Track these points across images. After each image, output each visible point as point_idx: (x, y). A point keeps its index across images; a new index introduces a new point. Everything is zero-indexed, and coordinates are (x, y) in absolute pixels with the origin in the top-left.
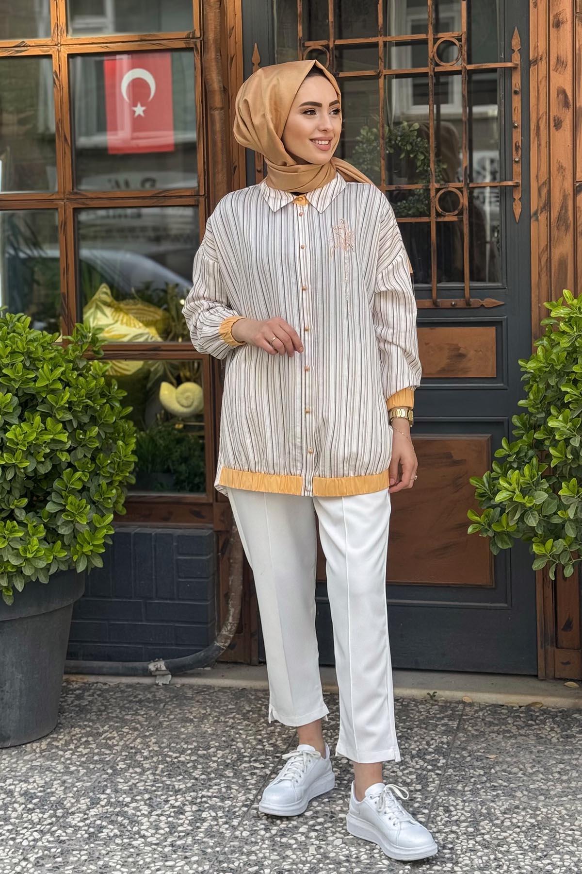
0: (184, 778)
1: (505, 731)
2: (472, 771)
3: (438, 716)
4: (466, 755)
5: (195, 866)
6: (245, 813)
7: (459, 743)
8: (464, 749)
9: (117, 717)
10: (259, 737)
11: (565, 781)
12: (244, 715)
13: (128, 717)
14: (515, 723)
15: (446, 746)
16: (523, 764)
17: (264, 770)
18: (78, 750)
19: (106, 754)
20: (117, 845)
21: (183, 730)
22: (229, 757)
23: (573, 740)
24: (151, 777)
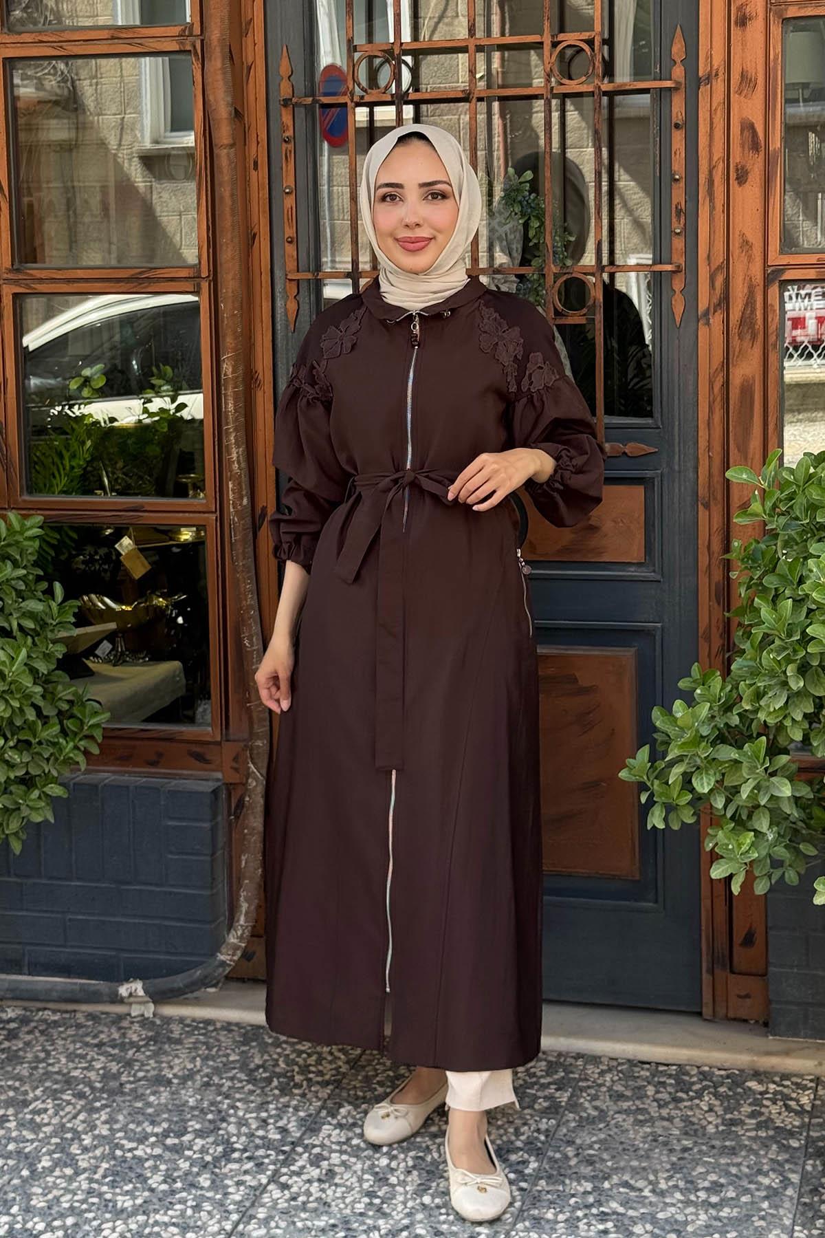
0: (135, 1188)
1: (639, 1110)
2: (575, 1184)
3: (542, 1081)
4: (571, 1154)
7: (565, 1130)
8: (571, 1143)
9: (59, 1072)
10: (264, 1115)
11: (714, 1206)
12: (250, 1073)
13: (76, 1073)
14: (659, 1096)
15: (542, 1138)
16: (655, 1172)
17: (259, 1177)
19: (28, 1141)
21: (152, 1098)
22: (211, 1151)
23: (738, 1129)
24: (85, 1186)
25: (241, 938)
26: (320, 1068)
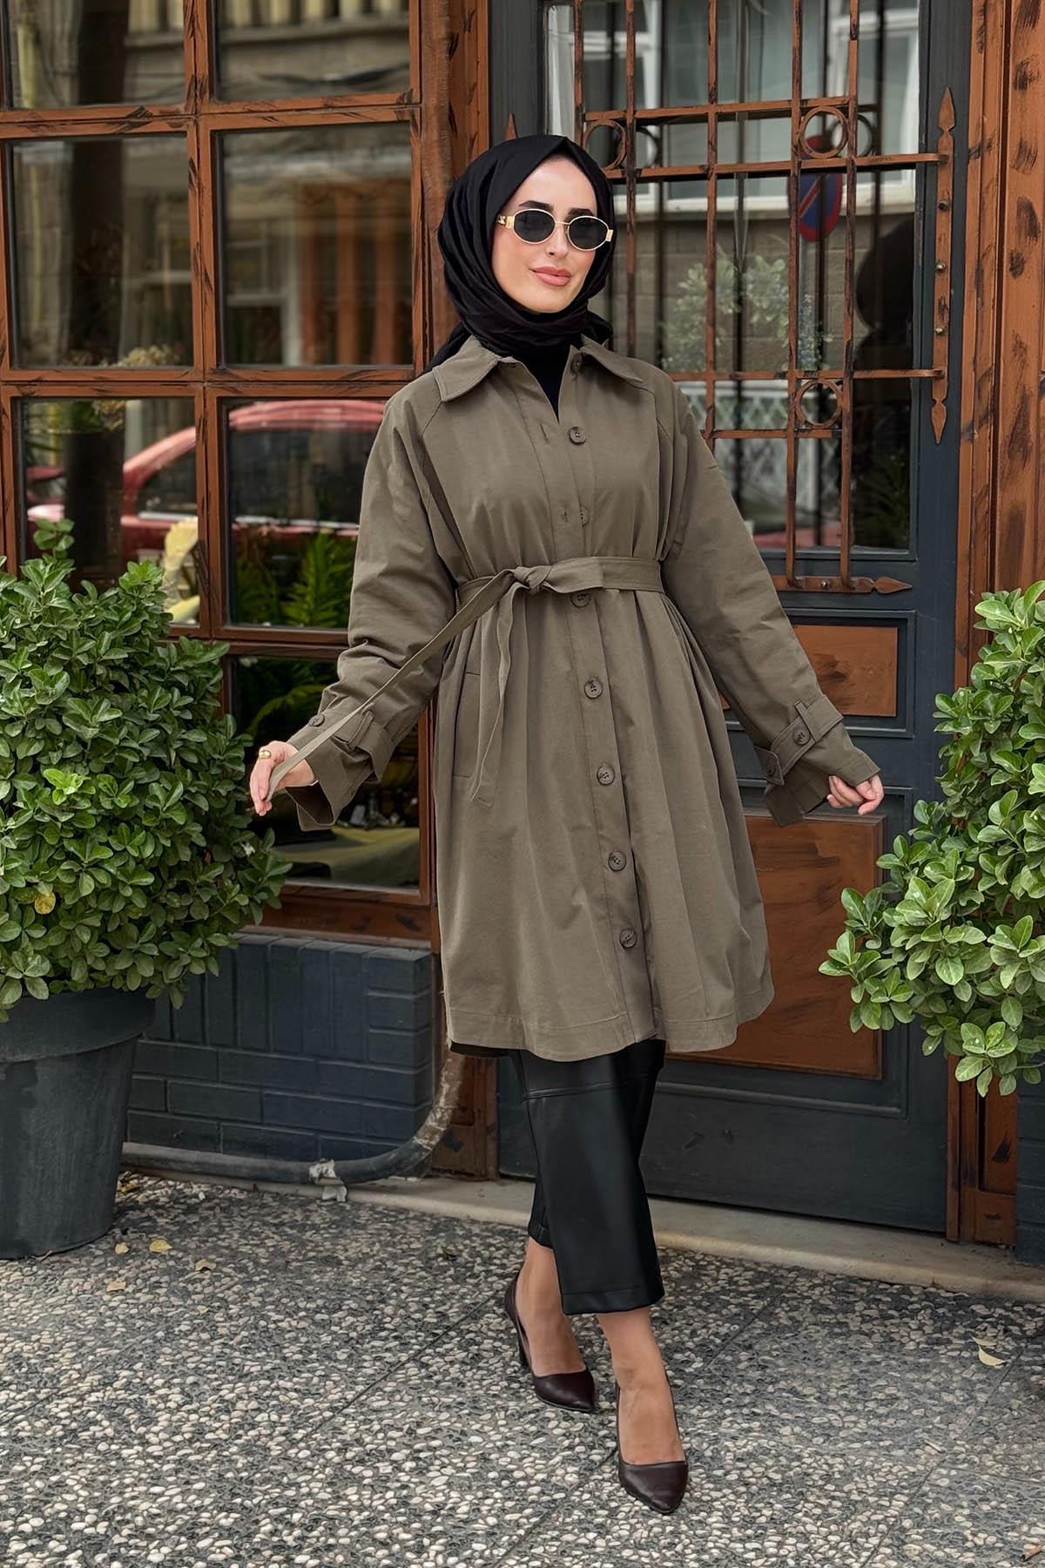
0: (268, 1356)
1: (840, 1324)
2: (735, 1385)
3: (742, 1289)
4: (742, 1358)
5: (192, 1497)
6: (324, 1421)
7: (746, 1336)
8: (750, 1347)
9: (226, 1248)
10: (427, 1299)
11: (879, 1417)
12: (428, 1261)
13: (243, 1249)
14: (866, 1312)
15: (719, 1341)
16: (830, 1381)
17: (400, 1355)
18: (138, 1295)
19: (173, 1306)
20: (98, 1452)
21: (316, 1276)
22: (359, 1328)
23: (942, 1349)
24: (217, 1350)
25: (440, 1121)
26: (505, 1261)
